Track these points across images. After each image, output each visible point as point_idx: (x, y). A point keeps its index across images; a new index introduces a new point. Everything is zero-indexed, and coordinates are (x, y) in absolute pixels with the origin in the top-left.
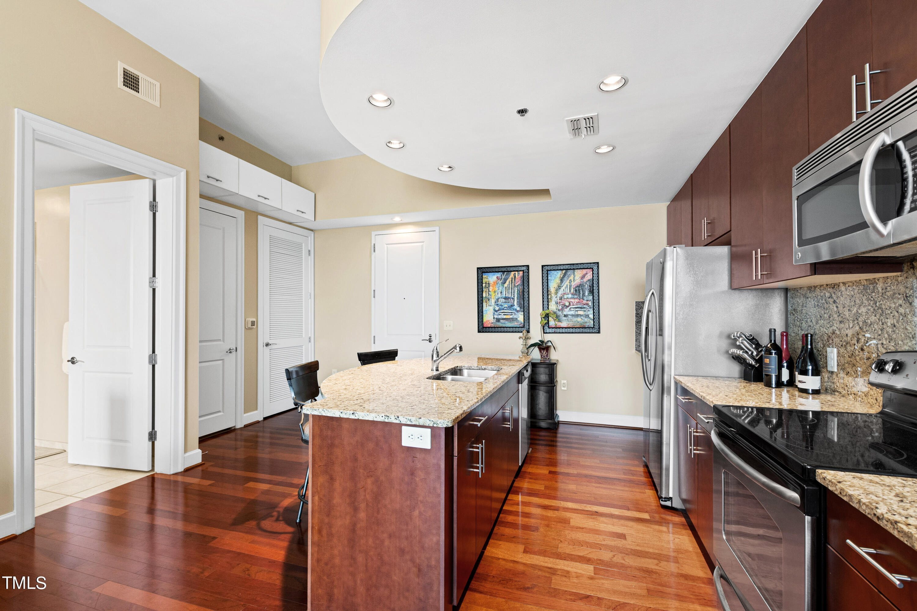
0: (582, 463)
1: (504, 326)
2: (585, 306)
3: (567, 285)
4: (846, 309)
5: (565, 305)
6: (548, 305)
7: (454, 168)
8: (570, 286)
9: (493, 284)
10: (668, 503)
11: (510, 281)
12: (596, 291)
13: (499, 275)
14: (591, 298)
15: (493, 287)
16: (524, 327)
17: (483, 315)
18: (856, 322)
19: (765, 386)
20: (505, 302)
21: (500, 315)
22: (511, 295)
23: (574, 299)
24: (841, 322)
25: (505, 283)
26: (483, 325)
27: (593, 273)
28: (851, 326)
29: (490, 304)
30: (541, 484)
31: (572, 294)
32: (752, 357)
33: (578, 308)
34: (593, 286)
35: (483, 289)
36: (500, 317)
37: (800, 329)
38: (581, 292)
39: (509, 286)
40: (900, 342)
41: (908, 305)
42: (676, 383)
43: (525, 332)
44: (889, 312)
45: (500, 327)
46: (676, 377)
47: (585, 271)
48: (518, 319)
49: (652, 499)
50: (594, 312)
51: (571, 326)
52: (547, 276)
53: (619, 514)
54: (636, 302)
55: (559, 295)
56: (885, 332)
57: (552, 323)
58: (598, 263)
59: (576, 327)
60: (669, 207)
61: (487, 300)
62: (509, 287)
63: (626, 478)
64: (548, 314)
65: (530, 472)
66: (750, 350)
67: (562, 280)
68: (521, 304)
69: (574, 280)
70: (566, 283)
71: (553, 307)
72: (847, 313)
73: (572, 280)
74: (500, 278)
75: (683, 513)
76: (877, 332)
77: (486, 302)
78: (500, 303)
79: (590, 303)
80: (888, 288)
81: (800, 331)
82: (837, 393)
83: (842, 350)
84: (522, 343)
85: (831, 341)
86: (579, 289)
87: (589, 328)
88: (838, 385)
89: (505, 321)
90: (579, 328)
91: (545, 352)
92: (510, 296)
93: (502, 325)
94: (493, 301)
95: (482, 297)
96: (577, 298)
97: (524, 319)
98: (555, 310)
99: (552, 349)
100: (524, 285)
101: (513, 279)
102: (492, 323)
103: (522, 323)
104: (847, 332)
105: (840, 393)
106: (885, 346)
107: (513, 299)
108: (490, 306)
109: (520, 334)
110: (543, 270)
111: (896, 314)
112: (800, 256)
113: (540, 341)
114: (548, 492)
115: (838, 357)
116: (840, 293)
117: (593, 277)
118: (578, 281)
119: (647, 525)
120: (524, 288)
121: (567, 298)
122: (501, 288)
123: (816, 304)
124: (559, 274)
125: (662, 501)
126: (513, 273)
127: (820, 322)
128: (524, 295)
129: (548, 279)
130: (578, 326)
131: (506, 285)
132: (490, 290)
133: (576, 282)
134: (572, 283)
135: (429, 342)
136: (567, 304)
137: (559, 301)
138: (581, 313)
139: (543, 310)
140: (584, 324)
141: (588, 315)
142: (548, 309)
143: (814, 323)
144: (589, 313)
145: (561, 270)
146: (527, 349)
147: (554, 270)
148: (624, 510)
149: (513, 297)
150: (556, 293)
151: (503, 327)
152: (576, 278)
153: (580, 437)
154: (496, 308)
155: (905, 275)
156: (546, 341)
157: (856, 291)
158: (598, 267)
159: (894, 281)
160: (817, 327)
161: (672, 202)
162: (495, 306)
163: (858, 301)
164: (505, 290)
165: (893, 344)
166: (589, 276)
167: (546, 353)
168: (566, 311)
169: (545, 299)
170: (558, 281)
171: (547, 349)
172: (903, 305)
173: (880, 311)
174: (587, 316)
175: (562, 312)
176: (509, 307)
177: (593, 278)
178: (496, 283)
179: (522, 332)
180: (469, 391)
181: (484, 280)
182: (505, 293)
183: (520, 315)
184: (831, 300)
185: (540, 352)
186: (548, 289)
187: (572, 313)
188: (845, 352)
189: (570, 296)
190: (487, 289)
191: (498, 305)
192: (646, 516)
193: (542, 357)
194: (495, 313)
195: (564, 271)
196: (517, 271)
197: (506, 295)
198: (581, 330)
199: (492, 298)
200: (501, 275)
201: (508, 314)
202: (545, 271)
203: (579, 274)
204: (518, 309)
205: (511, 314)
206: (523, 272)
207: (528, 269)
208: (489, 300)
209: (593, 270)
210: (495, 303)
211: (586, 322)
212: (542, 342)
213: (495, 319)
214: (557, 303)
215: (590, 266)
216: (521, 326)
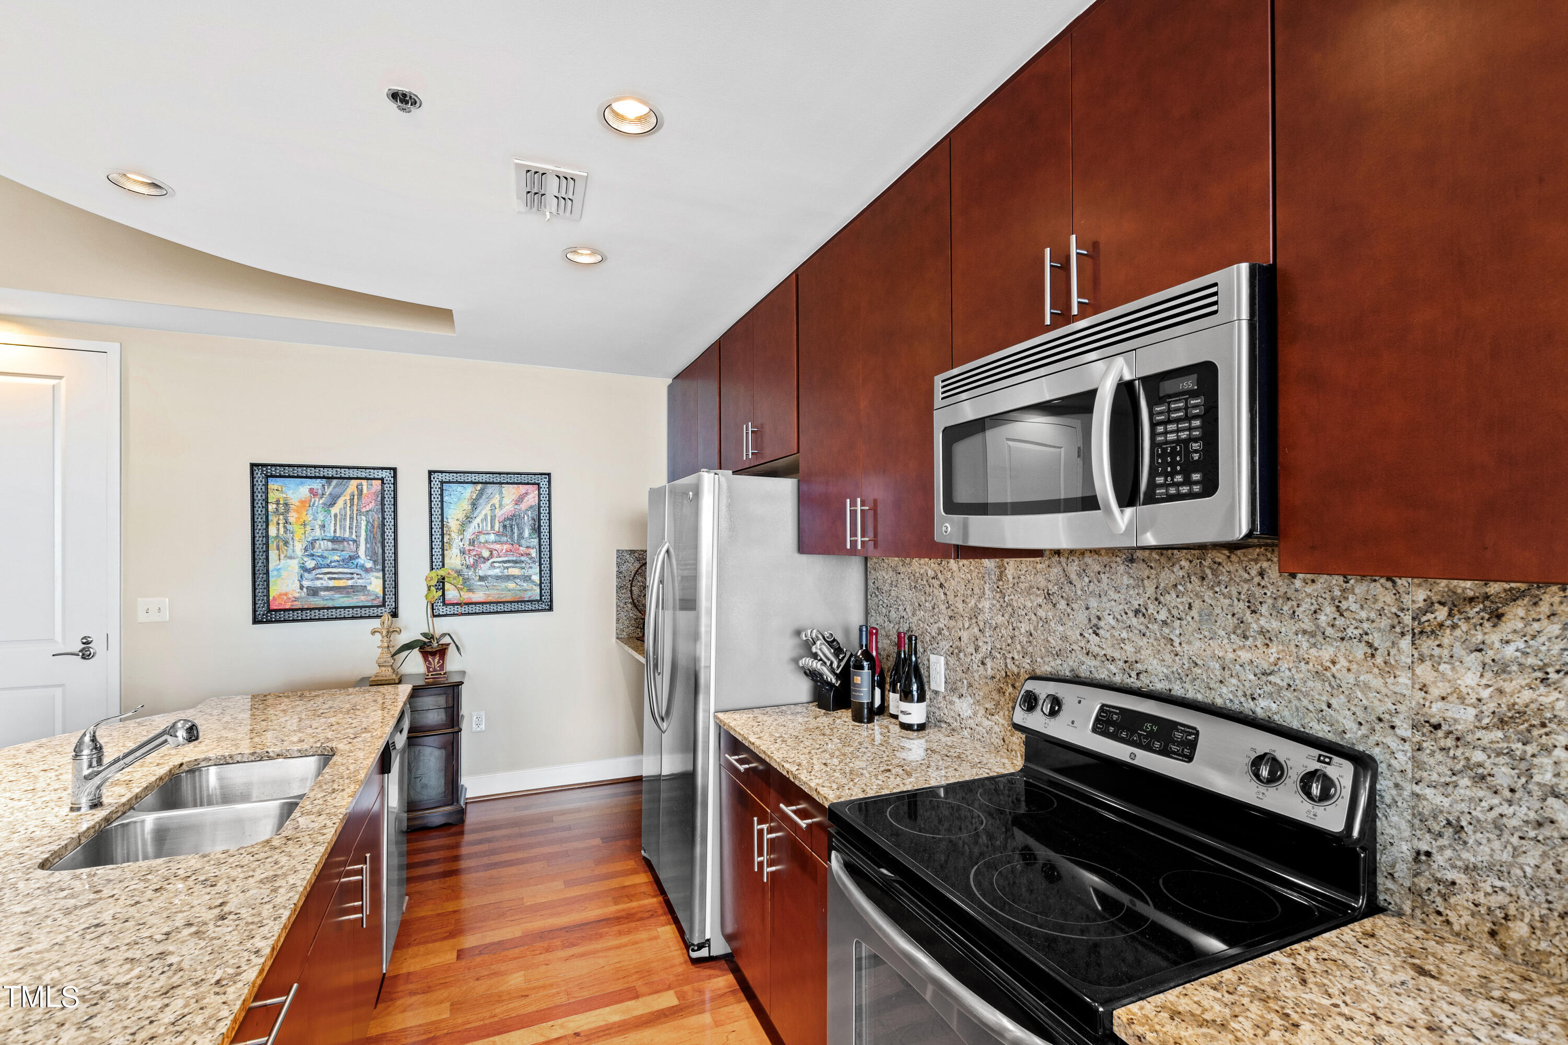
0: (528, 902)
1: (330, 604)
2: (523, 558)
3: (486, 515)
4: (959, 599)
5: (480, 556)
6: (443, 555)
7: (169, 191)
8: (493, 518)
9: (297, 507)
10: (704, 953)
11: (348, 502)
12: (544, 529)
13: (317, 484)
14: (535, 542)
15: (297, 511)
16: (384, 605)
17: (268, 581)
18: (974, 621)
19: (854, 720)
20: (333, 549)
21: (318, 579)
22: (351, 533)
23: (502, 543)
24: (950, 617)
25: (332, 504)
26: (269, 605)
27: (539, 494)
28: (966, 626)
29: (290, 553)
30: (442, 1002)
31: (497, 534)
32: (833, 671)
33: (509, 561)
34: (539, 520)
35: (270, 518)
36: (318, 584)
37: (886, 620)
38: (516, 530)
39: (343, 513)
40: (1039, 660)
41: (1051, 606)
42: (719, 727)
43: (387, 617)
44: (1023, 613)
45: (319, 609)
46: (720, 715)
47: (523, 489)
48: (368, 588)
49: (673, 949)
50: (541, 571)
51: (494, 600)
52: (442, 495)
53: (623, 1018)
54: (618, 551)
55: (469, 535)
56: (1017, 642)
57: (452, 594)
58: (549, 475)
59: (504, 600)
60: (670, 387)
61: (281, 544)
62: (345, 515)
63: (619, 911)
64: (444, 579)
65: (409, 974)
66: (828, 659)
67: (474, 505)
68: (376, 554)
69: (501, 505)
70: (484, 510)
71: (454, 559)
72: (960, 606)
73: (497, 506)
74: (320, 492)
75: (730, 962)
76: (1005, 641)
77: (278, 549)
78: (320, 550)
79: (534, 553)
80: (1023, 577)
81: (887, 623)
82: (943, 725)
83: (952, 660)
84: (380, 644)
85: (935, 645)
86: (510, 524)
87: (531, 601)
88: (946, 712)
89: (332, 593)
90: (511, 602)
91: (436, 660)
92: (347, 535)
93: (325, 602)
94: (299, 547)
95: (267, 536)
96: (506, 543)
97: (384, 588)
98: (460, 567)
99: (452, 650)
100: (383, 511)
101: (356, 497)
102: (296, 599)
103: (378, 597)
104: (960, 634)
105: (950, 725)
106: (1017, 663)
107: (355, 541)
108: (291, 558)
109: (376, 623)
110: (430, 481)
111: (1033, 617)
112: (949, 529)
113: (424, 635)
114: (460, 1021)
115: (946, 670)
116: (950, 574)
117: (540, 500)
118: (508, 508)
119: (675, 1023)
120: (384, 518)
121: (487, 542)
122: (321, 517)
123: (913, 584)
124: (469, 492)
125: (693, 950)
126: (354, 483)
127: (918, 613)
128: (383, 533)
129: (442, 501)
130: (509, 599)
131: (335, 510)
132: (291, 520)
133: (504, 510)
134: (497, 511)
135: (83, 658)
136: (486, 554)
137: (467, 548)
138: (515, 571)
139: (432, 569)
140: (522, 594)
141: (530, 577)
142: (443, 566)
143: (910, 614)
144: (531, 572)
145: (472, 483)
146: (393, 656)
147: (457, 482)
148: (629, 1003)
149: (354, 537)
150: (462, 531)
151: (328, 608)
152: (506, 501)
153: (516, 830)
154: (306, 564)
155: (1047, 563)
156: (437, 635)
157: (974, 574)
158: (549, 482)
159: (1030, 568)
160: (915, 619)
161: (679, 381)
162: (306, 559)
163: (976, 590)
164: (333, 522)
165: (1029, 661)
166: (532, 499)
167: (438, 662)
168: (484, 569)
169: (437, 544)
170: (466, 505)
171: (442, 652)
172: (1044, 605)
173: (1010, 609)
174: (527, 578)
175: (475, 572)
176: (343, 560)
177: (539, 504)
178: (305, 504)
179: (378, 617)
180: (226, 909)
181: (271, 495)
182: (333, 529)
183: (373, 579)
184: (936, 583)
185: (426, 659)
186: (442, 521)
187: (497, 572)
188: (957, 663)
189: (492, 537)
190: (281, 517)
191: (312, 555)
192: (668, 1000)
193: (429, 671)
194: (306, 575)
195: (479, 487)
196: (366, 478)
197: (335, 532)
198: (515, 606)
199: (296, 538)
200: (323, 486)
201: (340, 576)
202: (436, 485)
203: (510, 493)
204: (369, 565)
205: (350, 576)
206: (383, 483)
207: (395, 477)
208: (286, 543)
209: (539, 488)
210: (306, 550)
211: (526, 590)
212: (430, 637)
213: (305, 590)
214: (463, 552)
215: (535, 479)
216: (376, 603)
